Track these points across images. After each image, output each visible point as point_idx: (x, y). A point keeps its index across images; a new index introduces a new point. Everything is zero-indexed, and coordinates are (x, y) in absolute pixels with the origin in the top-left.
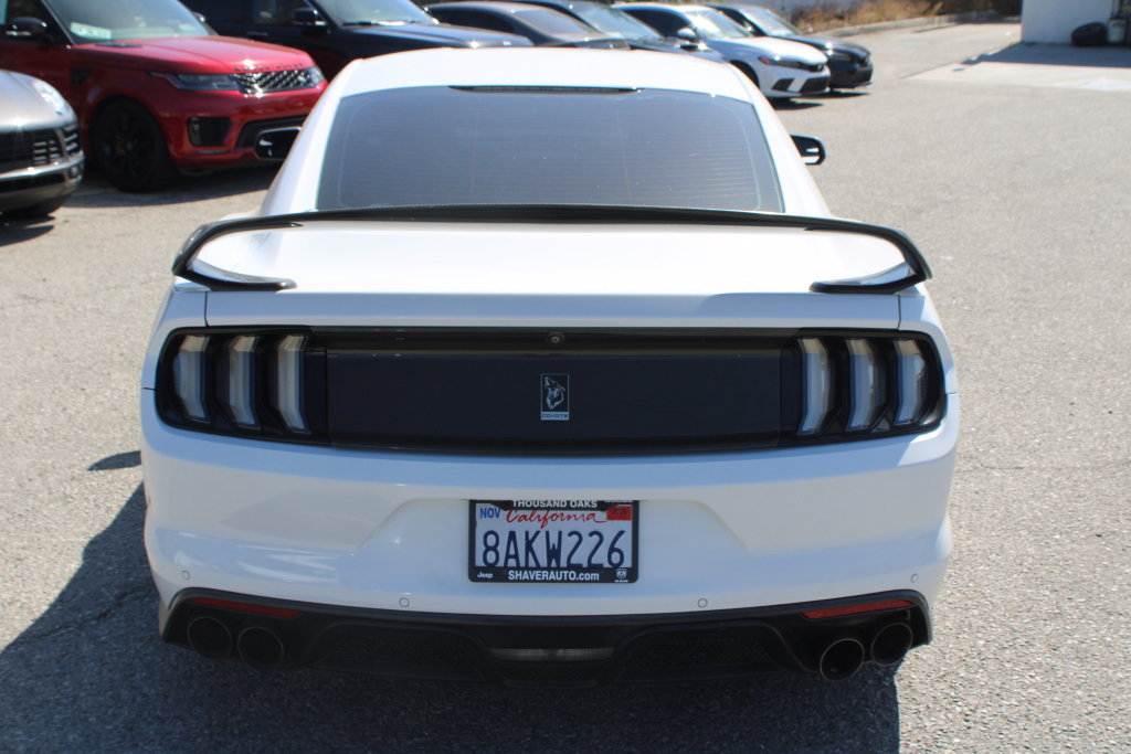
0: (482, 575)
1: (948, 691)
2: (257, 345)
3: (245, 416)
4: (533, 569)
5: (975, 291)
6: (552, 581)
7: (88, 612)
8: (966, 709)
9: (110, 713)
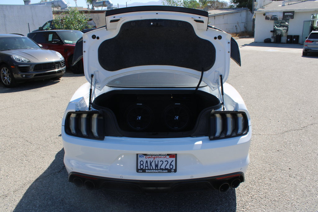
0: (139, 171)
1: (247, 191)
2: (87, 116)
3: (84, 133)
4: (151, 170)
5: (248, 94)
6: (156, 172)
7: (56, 171)
8: (251, 195)
9: (58, 196)
